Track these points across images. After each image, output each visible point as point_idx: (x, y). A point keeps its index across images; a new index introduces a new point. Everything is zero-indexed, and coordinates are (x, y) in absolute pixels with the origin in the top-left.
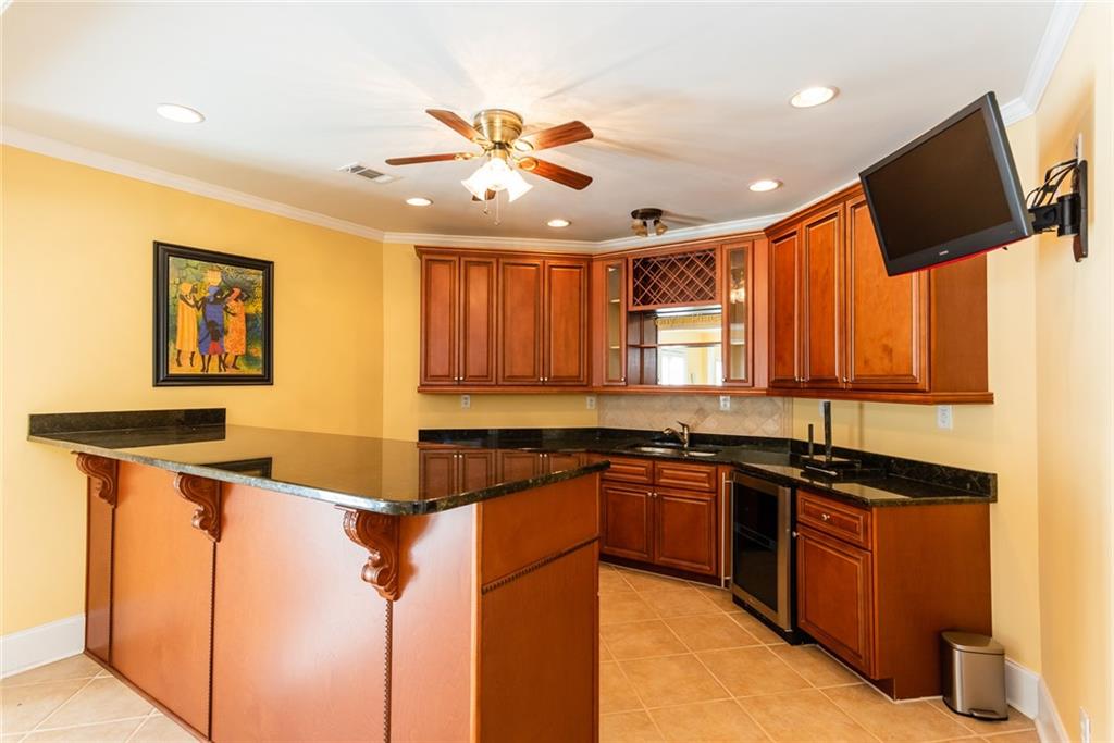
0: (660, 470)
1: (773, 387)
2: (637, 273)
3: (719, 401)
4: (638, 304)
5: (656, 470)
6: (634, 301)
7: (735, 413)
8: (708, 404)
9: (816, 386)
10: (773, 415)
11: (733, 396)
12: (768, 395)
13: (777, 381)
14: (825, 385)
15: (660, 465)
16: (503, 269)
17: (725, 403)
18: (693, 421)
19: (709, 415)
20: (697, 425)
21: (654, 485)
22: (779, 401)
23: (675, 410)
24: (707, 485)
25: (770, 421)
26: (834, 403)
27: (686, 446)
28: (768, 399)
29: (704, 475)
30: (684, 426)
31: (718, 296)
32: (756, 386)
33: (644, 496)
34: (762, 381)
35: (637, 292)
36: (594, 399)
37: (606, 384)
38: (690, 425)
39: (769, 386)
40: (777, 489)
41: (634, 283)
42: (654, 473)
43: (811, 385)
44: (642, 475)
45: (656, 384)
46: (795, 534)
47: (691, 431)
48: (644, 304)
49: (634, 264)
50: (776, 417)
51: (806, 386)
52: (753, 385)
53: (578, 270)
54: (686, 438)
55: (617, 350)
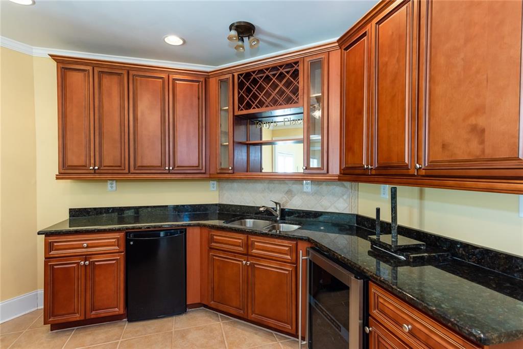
0: (253, 243)
1: (344, 174)
2: (241, 85)
3: (303, 184)
4: (242, 110)
5: (250, 242)
6: (239, 107)
7: (315, 193)
8: (295, 187)
9: (384, 172)
10: (343, 195)
11: (313, 181)
12: (339, 180)
13: (347, 168)
14: (393, 171)
15: (253, 238)
16: (133, 80)
17: (307, 187)
18: (284, 199)
19: (295, 195)
20: (287, 202)
21: (247, 255)
22: (347, 184)
23: (271, 191)
24: (289, 257)
25: (341, 199)
26: (400, 189)
27: (278, 219)
28: (339, 182)
29: (287, 249)
30: (276, 203)
31: (300, 100)
32: (330, 173)
33: (240, 263)
34: (335, 169)
35: (241, 100)
36: (215, 182)
37: (219, 171)
38: (281, 203)
39: (340, 173)
40: (349, 280)
41: (239, 93)
42: (248, 245)
43: (378, 172)
44: (239, 246)
45: (261, 171)
46: (367, 330)
47: (282, 207)
48: (246, 109)
49: (239, 78)
50: (345, 197)
51: (374, 172)
52: (328, 172)
53: (197, 84)
54: (278, 212)
55: (226, 145)
